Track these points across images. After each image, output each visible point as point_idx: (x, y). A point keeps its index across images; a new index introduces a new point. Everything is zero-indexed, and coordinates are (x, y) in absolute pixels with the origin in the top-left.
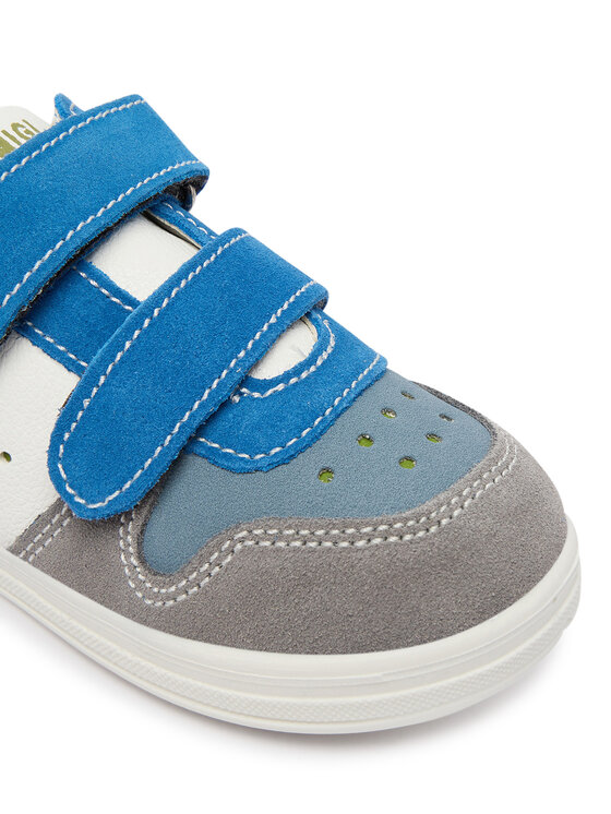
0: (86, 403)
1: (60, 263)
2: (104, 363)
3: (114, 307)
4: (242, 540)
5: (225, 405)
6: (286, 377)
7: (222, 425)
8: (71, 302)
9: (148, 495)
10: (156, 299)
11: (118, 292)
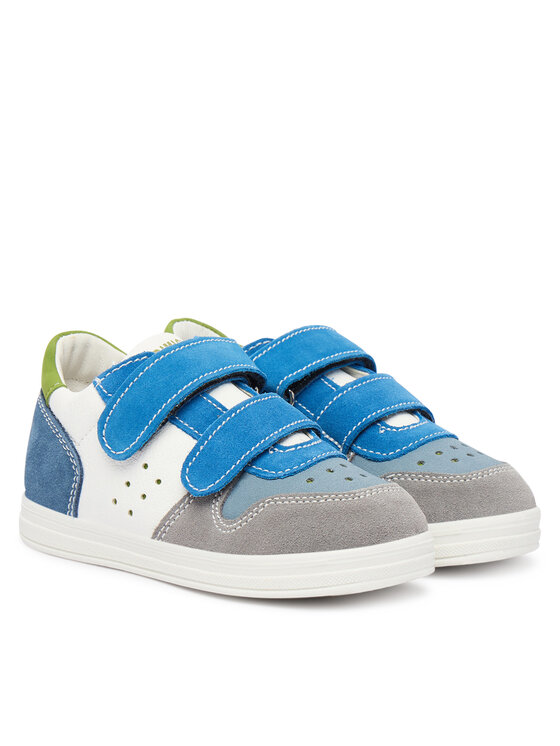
0: (201, 448)
1: (195, 387)
2: (212, 430)
3: (218, 411)
4: (268, 502)
5: (266, 451)
6: (296, 446)
7: (265, 459)
8: (198, 409)
9: (227, 487)
10: (234, 410)
11: (221, 406)
